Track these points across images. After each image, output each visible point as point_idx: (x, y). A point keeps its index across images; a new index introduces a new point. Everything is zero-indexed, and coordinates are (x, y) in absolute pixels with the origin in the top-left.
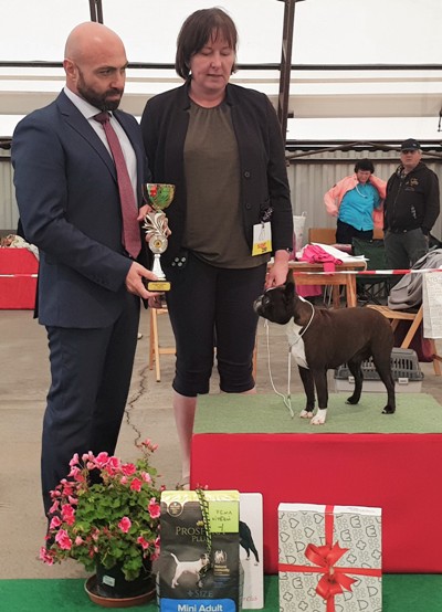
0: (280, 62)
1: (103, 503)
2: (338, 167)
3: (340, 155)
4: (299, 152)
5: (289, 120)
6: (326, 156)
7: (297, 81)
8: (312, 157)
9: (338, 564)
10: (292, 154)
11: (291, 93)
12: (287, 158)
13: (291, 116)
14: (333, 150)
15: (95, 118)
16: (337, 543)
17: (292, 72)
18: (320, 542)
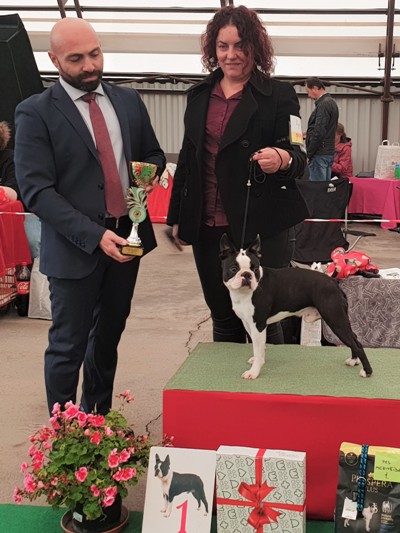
0: (387, 8)
9: (266, 500)
12: (392, 94)
16: (265, 482)
17: (396, 16)
18: (251, 481)
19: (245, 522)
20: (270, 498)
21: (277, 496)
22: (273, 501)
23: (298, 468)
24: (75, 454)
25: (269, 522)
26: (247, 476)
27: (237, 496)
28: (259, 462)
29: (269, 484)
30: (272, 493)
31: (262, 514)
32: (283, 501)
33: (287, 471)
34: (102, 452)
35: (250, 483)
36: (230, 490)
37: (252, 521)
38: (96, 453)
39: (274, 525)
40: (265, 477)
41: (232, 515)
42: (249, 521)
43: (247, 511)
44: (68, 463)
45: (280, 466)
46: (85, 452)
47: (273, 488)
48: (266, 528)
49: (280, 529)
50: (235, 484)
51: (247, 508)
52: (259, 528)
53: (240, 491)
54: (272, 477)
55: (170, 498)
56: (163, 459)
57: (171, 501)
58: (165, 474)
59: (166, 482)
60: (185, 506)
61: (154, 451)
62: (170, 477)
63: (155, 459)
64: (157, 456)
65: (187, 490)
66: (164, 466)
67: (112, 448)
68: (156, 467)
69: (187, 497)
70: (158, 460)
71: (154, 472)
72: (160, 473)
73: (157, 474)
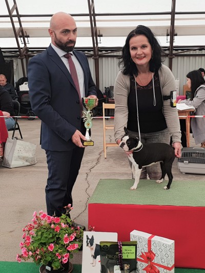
0: (171, 11)
1: (45, 235)
2: (197, 58)
3: (198, 52)
4: (180, 51)
5: (175, 37)
6: (192, 53)
7: (178, 19)
8: (185, 53)
10: (176, 52)
11: (175, 25)
12: (174, 54)
13: (176, 35)
14: (195, 50)
15: (64, 56)
17: (176, 15)
24: (46, 237)
34: (60, 236)
38: (57, 236)
44: (43, 242)
46: (51, 236)
57: (95, 258)
58: (92, 245)
59: (92, 249)
61: (85, 233)
62: (94, 246)
64: (87, 236)
66: (91, 241)
67: (65, 234)
68: (87, 241)
70: (88, 238)
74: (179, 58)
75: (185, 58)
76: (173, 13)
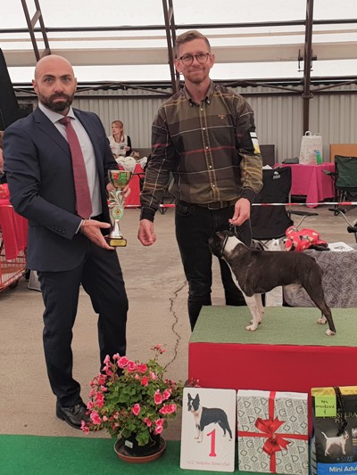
1: (124, 392)
9: (278, 431)
15: (60, 122)
16: (277, 418)
18: (264, 416)
19: (261, 450)
20: (281, 430)
21: (286, 428)
22: (284, 432)
23: (304, 406)
24: (127, 395)
25: (280, 450)
26: (262, 413)
27: (253, 429)
28: (271, 402)
29: (280, 419)
30: (282, 426)
31: (274, 444)
32: (291, 432)
33: (295, 407)
34: (148, 393)
35: (264, 418)
36: (248, 425)
37: (266, 448)
38: (144, 393)
39: (284, 452)
40: (276, 414)
41: (250, 444)
42: (264, 449)
43: (262, 441)
44: (122, 402)
45: (288, 404)
46: (134, 393)
47: (283, 422)
48: (278, 455)
49: (289, 455)
50: (252, 420)
51: (262, 438)
52: (272, 454)
53: (256, 425)
54: (282, 413)
55: (201, 428)
56: (194, 397)
57: (202, 430)
58: (196, 408)
59: (197, 415)
60: (213, 433)
61: (186, 391)
62: (200, 411)
63: (187, 397)
64: (189, 395)
65: (215, 421)
66: (195, 403)
67: (156, 389)
68: (189, 403)
69: (214, 426)
70: (190, 398)
71: (187, 407)
72: (193, 408)
73: (190, 409)
74: (322, 98)
75: (332, 97)
76: (309, 22)
